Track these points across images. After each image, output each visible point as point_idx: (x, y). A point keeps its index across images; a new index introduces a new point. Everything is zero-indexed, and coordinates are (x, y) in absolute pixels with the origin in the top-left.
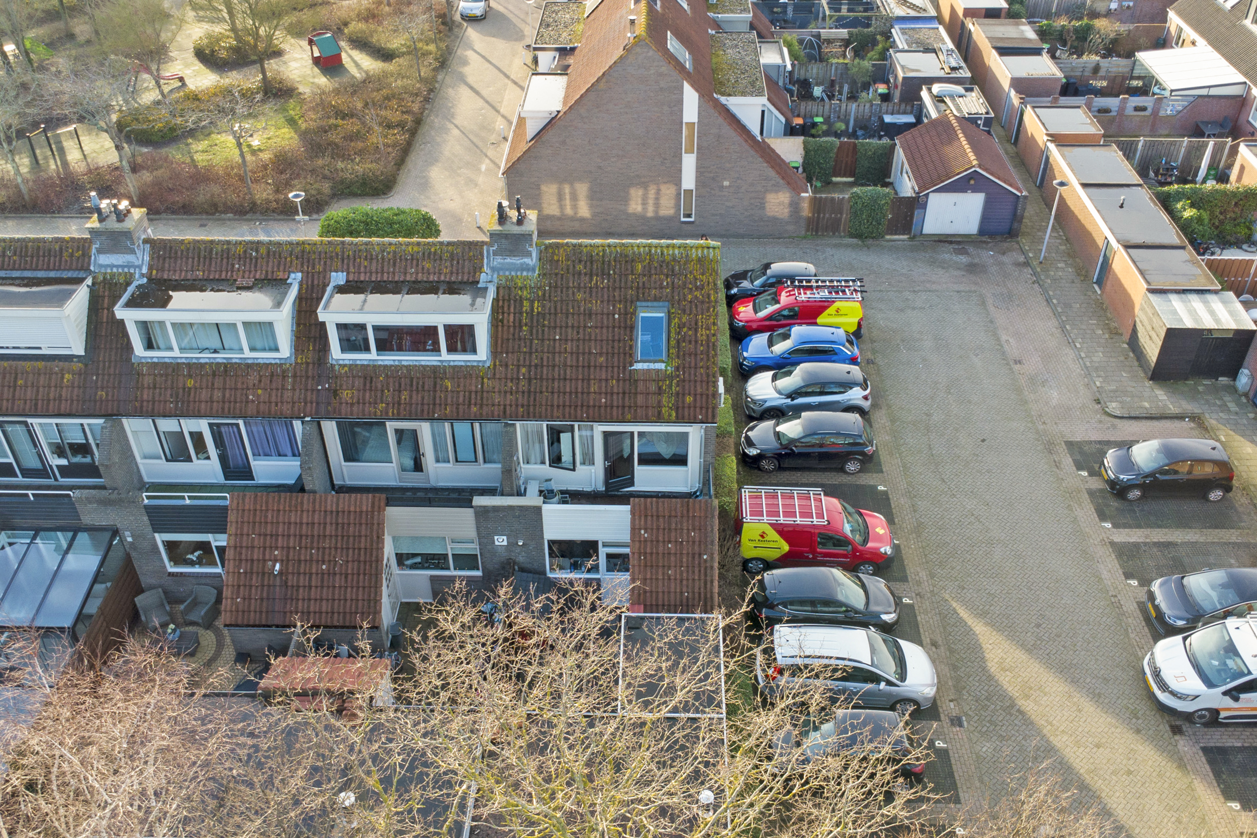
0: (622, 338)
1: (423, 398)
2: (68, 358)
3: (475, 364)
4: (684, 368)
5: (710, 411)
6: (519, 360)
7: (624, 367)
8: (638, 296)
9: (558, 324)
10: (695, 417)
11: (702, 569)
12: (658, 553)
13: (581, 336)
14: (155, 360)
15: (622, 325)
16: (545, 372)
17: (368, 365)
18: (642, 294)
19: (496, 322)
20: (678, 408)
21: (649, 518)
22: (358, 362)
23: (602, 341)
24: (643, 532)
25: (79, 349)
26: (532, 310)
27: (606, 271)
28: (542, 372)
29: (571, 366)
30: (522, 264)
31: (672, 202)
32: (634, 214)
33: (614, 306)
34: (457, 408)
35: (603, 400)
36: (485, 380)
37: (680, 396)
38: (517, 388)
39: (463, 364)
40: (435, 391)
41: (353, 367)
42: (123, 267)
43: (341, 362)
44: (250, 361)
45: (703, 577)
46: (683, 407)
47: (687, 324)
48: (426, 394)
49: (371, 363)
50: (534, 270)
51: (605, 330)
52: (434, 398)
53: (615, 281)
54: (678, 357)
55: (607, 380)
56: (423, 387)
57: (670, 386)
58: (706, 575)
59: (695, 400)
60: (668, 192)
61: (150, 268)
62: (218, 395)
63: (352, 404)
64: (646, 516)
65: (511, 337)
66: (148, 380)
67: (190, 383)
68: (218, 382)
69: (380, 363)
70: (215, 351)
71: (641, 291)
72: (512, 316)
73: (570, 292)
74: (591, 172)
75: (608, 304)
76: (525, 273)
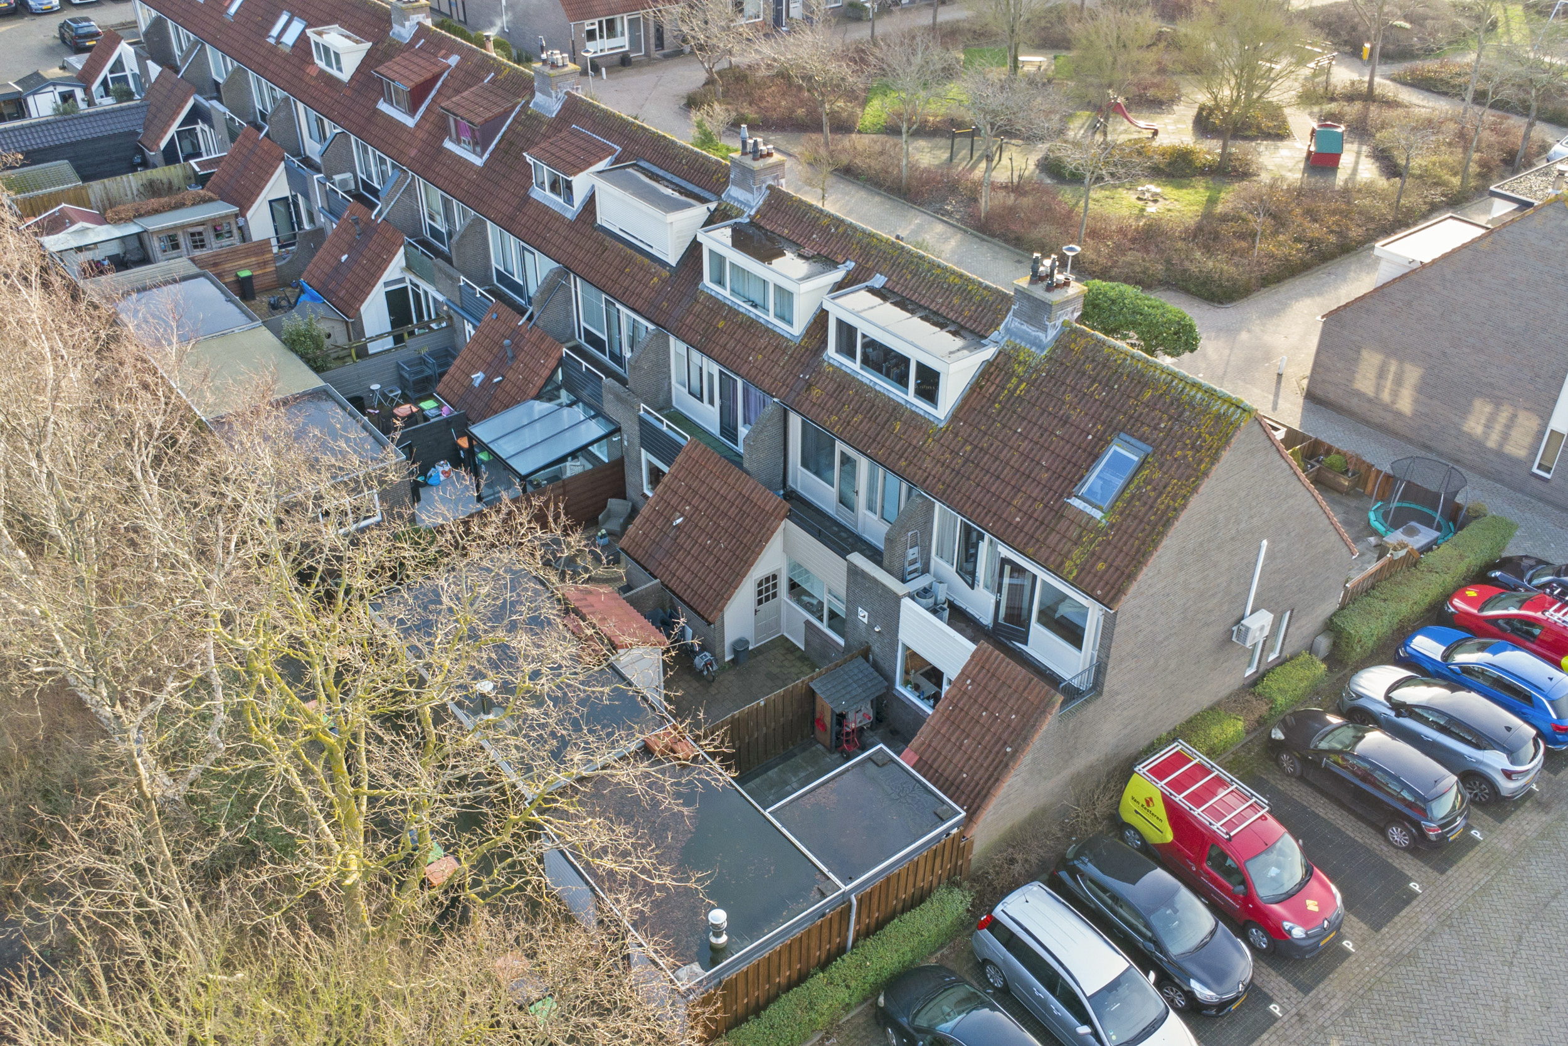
0: (1079, 463)
1: (870, 428)
2: (664, 264)
3: (932, 419)
4: (1119, 529)
5: (1113, 592)
6: (970, 435)
7: (1061, 496)
8: (1125, 426)
9: (1029, 417)
10: (1093, 589)
11: (997, 760)
12: (967, 713)
13: (1042, 441)
14: (713, 293)
15: (1089, 449)
16: (985, 459)
17: (849, 375)
18: (1131, 428)
19: (976, 387)
20: (1083, 569)
21: (984, 671)
22: (843, 368)
23: (1058, 456)
24: (969, 682)
25: (673, 261)
26: (1015, 390)
27: (1111, 383)
28: (982, 458)
29: (1012, 467)
30: (1036, 338)
31: (1528, 440)
32: (1470, 435)
33: (1094, 425)
34: (890, 454)
35: (1018, 519)
36: (930, 440)
37: (1095, 558)
38: (951, 463)
39: (922, 413)
40: (883, 428)
41: (837, 370)
42: (742, 202)
43: (831, 361)
44: (770, 326)
45: (991, 769)
46: (1089, 572)
47: (1154, 483)
48: (874, 426)
49: (853, 374)
50: (1043, 349)
51: (1068, 446)
52: (878, 435)
53: (1113, 398)
54: (1121, 513)
55: (1035, 500)
56: (877, 418)
57: (1091, 542)
58: (996, 768)
59: (1106, 571)
60: (1527, 423)
61: (757, 212)
62: (732, 344)
63: (814, 404)
64: (983, 667)
65: (979, 408)
66: (698, 308)
67: (721, 324)
68: (740, 332)
69: (859, 377)
70: (755, 306)
71: (1132, 421)
72: (994, 387)
73: (1064, 388)
74: (1430, 355)
75: (1090, 420)
76: (1033, 349)
